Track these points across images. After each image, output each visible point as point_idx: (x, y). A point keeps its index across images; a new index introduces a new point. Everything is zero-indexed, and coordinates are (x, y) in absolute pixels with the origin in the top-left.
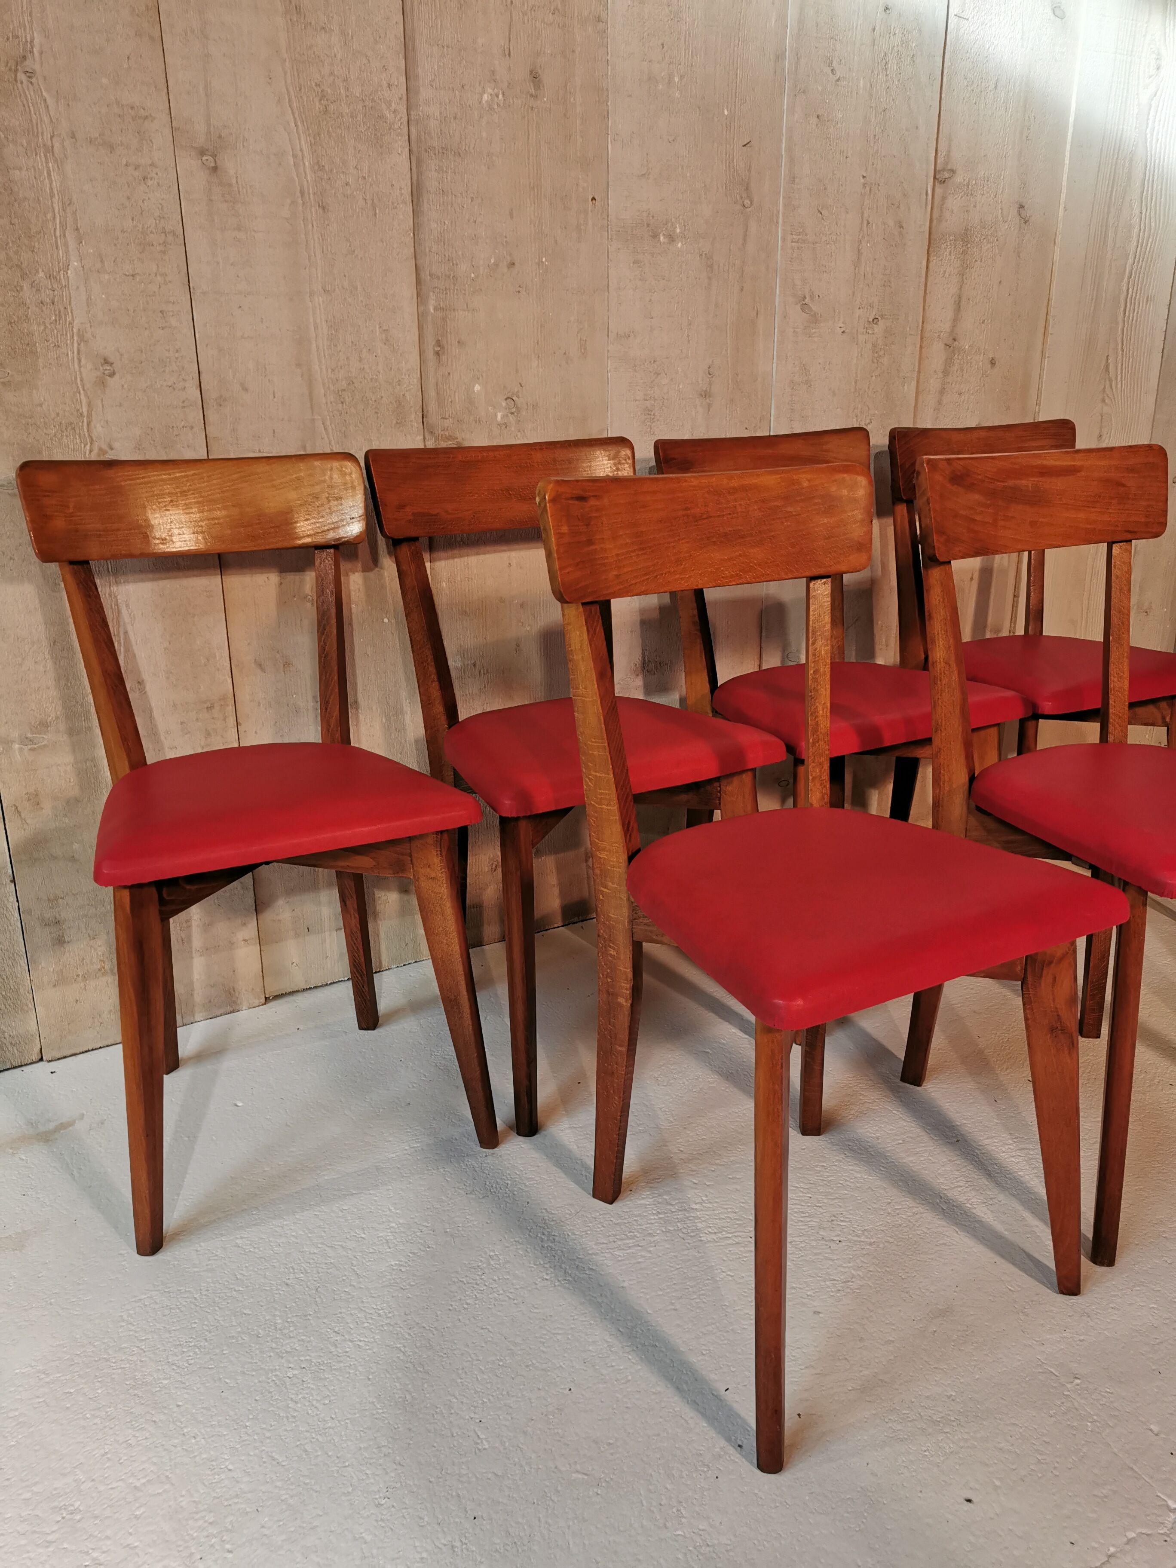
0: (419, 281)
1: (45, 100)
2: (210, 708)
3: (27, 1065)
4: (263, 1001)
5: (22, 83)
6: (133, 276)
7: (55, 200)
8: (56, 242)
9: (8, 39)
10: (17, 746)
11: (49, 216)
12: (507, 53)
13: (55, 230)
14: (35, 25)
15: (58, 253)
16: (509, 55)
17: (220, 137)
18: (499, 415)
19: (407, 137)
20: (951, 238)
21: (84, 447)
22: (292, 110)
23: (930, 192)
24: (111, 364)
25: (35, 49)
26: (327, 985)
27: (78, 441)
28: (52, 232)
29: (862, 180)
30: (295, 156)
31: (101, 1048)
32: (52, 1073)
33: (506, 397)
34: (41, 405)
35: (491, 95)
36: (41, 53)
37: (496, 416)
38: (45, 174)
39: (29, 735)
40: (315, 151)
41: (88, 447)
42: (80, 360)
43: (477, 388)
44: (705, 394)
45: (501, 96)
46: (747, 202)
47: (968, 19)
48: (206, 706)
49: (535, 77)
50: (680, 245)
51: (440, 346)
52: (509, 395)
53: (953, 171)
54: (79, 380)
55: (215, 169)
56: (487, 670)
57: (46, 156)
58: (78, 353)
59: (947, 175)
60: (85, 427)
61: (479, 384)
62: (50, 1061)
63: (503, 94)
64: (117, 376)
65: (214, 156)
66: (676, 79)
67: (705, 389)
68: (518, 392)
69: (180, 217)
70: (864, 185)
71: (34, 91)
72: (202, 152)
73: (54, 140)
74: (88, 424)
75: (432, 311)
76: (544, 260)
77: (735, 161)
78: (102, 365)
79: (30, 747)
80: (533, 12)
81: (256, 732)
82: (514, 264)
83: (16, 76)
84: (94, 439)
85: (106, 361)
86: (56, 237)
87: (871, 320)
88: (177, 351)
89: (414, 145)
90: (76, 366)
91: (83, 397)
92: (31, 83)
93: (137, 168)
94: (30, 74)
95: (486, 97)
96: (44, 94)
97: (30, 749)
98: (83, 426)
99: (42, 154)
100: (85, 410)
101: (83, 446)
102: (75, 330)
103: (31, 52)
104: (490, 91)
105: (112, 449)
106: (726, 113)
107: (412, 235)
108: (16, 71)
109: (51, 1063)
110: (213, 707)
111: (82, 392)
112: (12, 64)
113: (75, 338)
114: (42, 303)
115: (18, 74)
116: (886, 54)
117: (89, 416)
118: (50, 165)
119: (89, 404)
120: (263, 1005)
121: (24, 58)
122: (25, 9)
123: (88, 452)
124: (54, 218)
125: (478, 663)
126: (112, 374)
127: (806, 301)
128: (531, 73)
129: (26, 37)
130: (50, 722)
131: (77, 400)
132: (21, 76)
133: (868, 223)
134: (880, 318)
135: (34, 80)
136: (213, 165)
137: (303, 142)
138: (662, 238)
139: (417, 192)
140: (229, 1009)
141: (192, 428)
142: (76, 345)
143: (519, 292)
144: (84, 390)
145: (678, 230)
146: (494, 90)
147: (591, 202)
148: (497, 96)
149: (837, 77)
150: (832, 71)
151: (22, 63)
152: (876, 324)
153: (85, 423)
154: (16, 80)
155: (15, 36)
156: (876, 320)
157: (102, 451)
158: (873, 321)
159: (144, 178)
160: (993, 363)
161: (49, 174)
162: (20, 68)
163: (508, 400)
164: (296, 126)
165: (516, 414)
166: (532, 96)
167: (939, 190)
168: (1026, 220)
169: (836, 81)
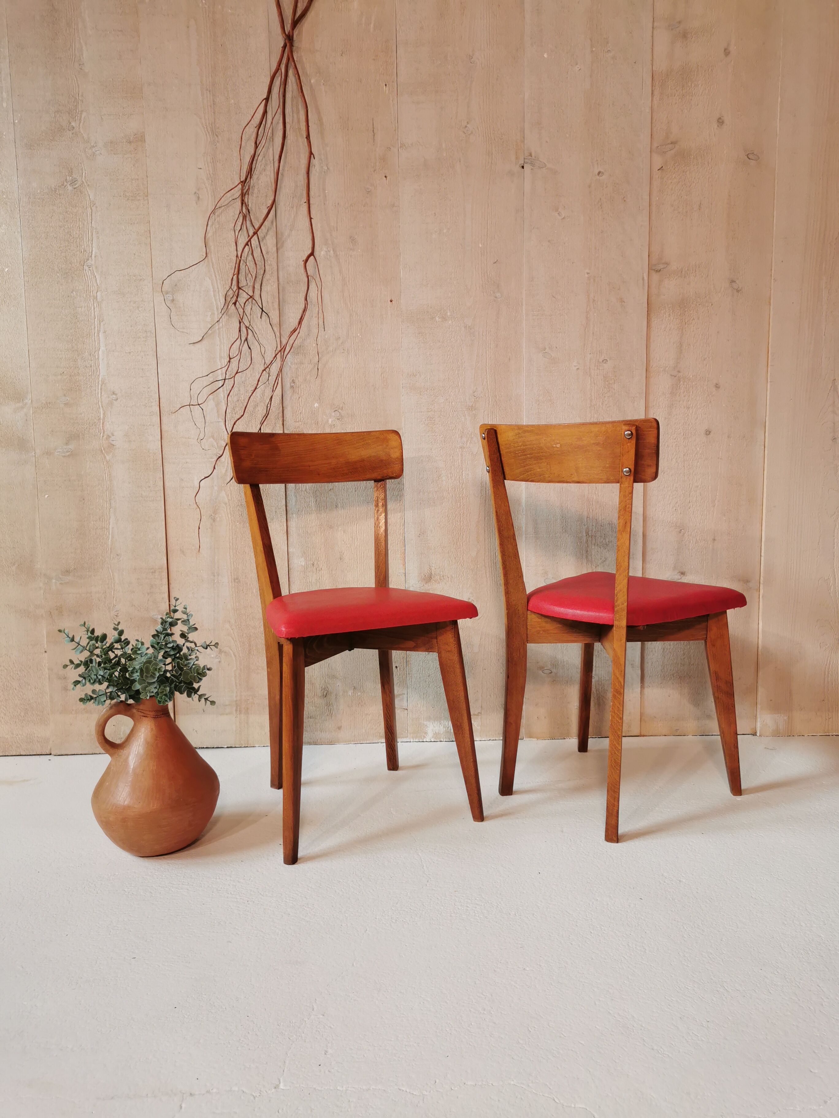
1: (95, 277)
2: (154, 572)
5: (86, 270)
6: (130, 353)
7: (96, 320)
8: (95, 339)
9: (81, 252)
10: (54, 581)
11: (93, 327)
12: (335, 229)
13: (95, 333)
14: (94, 245)
15: (95, 344)
16: (337, 230)
17: (176, 285)
18: (330, 421)
19: (277, 277)
20: (669, 306)
22: (214, 269)
23: (646, 278)
24: (116, 395)
26: (213, 748)
27: (97, 431)
28: (93, 334)
29: (587, 276)
30: (214, 291)
31: (81, 754)
33: (334, 410)
34: (81, 414)
35: (326, 251)
36: (95, 257)
37: (328, 421)
38: (93, 309)
39: (61, 576)
40: (225, 288)
41: (102, 434)
42: (101, 393)
43: (316, 405)
44: (472, 409)
45: (332, 252)
46: (498, 295)
47: (669, 171)
48: (152, 571)
49: (353, 240)
50: (450, 322)
51: (294, 383)
52: (337, 409)
53: (667, 264)
54: (100, 402)
55: (173, 300)
56: (321, 569)
57: (93, 301)
58: (101, 389)
59: (661, 266)
60: (101, 425)
61: (318, 403)
63: (333, 250)
64: (119, 400)
65: (173, 294)
67: (471, 405)
68: (342, 407)
69: (154, 324)
70: (589, 278)
71: (91, 273)
72: (167, 293)
73: (98, 293)
74: (103, 424)
75: (290, 365)
76: (359, 335)
77: (488, 271)
78: (112, 395)
79: (60, 582)
80: (351, 207)
81: (179, 589)
82: (339, 338)
83: (83, 267)
84: (105, 430)
85: (114, 393)
86: (95, 336)
87: (601, 360)
88: (149, 388)
89: (281, 280)
90: (99, 396)
91: (101, 410)
92: (90, 270)
93: (135, 302)
94: (90, 266)
95: (323, 253)
96: (95, 274)
97: (60, 583)
98: (100, 424)
99: (92, 300)
100: (102, 416)
101: (99, 434)
102: (100, 379)
103: (91, 256)
104: (325, 249)
105: (113, 436)
106: (480, 246)
107: (279, 326)
109: (55, 757)
110: (156, 572)
111: (101, 407)
112: (82, 263)
113: (100, 383)
114: (86, 367)
115: (84, 267)
117: (104, 418)
118: (95, 304)
119: (104, 414)
122: (90, 239)
123: (101, 437)
124: (95, 328)
125: (315, 563)
126: (116, 400)
127: (546, 350)
128: (351, 237)
129: (89, 250)
130: (71, 571)
131: (98, 412)
133: (594, 300)
134: (608, 360)
135: (91, 269)
136: (172, 298)
137: (219, 284)
138: (437, 319)
141: (153, 426)
142: (100, 385)
143: (343, 352)
144: (102, 407)
145: (449, 314)
146: (327, 249)
147: (390, 302)
148: (329, 251)
149: (563, 217)
150: (558, 213)
151: (86, 261)
152: (605, 363)
153: (101, 423)
154: (83, 269)
155: (85, 251)
156: (605, 361)
157: (109, 437)
158: (603, 361)
159: (138, 307)
160: (717, 386)
161: (94, 309)
162: (85, 264)
163: (336, 412)
164: (216, 277)
165: (340, 420)
166: (351, 249)
167: (655, 277)
168: (739, 289)
169: (562, 219)
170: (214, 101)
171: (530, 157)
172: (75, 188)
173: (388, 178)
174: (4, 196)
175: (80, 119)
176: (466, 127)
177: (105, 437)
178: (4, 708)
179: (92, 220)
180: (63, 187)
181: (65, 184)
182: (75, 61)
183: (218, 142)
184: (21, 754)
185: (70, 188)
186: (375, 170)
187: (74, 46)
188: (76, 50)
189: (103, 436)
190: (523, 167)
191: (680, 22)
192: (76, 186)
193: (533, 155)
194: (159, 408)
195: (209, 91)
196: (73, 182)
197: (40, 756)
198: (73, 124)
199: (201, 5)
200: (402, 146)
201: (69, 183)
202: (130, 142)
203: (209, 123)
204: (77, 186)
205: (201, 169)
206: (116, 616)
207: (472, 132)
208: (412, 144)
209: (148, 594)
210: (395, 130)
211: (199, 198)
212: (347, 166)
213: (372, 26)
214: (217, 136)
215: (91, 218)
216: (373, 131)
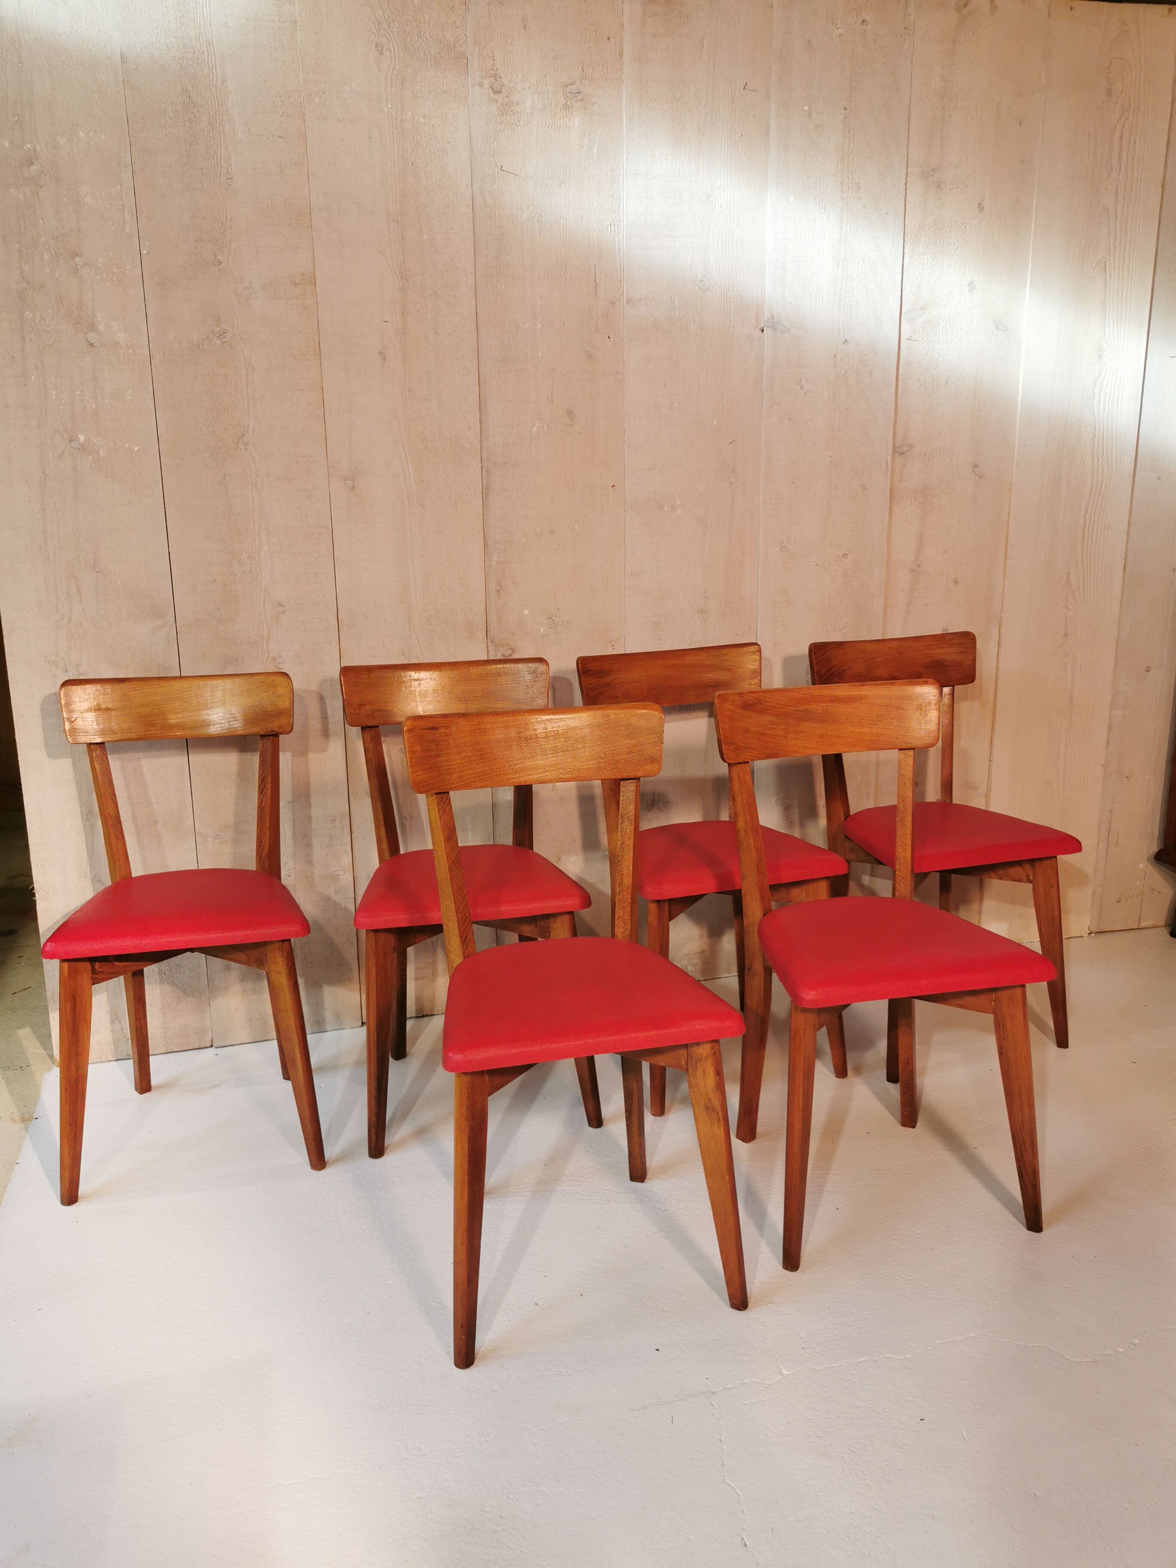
0: (486, 546)
1: (253, 457)
2: (333, 821)
3: (203, 1048)
4: (360, 1024)
5: (241, 449)
6: (299, 553)
8: (255, 536)
9: (235, 426)
10: (210, 839)
11: (251, 522)
12: (550, 400)
13: (254, 530)
14: (251, 417)
15: (255, 543)
16: (552, 402)
17: (357, 469)
18: (542, 630)
19: (480, 458)
20: (912, 493)
21: (264, 656)
22: (403, 448)
23: (890, 463)
24: (283, 606)
25: (249, 430)
27: (260, 653)
29: (829, 459)
30: (405, 476)
31: (249, 1043)
32: (216, 1055)
33: (547, 617)
34: (239, 632)
35: (539, 427)
36: (253, 432)
37: (540, 630)
38: (251, 499)
39: (219, 833)
40: (418, 472)
41: (266, 656)
42: (264, 604)
43: (526, 612)
44: (702, 611)
45: (545, 427)
46: (734, 480)
47: (918, 341)
48: (331, 819)
49: (570, 413)
50: (680, 512)
51: (500, 586)
52: (550, 616)
53: (910, 446)
54: (263, 616)
55: (353, 488)
57: (252, 489)
58: (264, 601)
59: (905, 449)
60: (265, 644)
61: (528, 610)
62: (217, 1048)
63: (547, 426)
64: (286, 613)
65: (353, 480)
66: (676, 405)
67: (701, 608)
68: (556, 613)
69: (330, 517)
70: (831, 462)
71: (248, 453)
72: (346, 478)
73: (257, 479)
74: (267, 642)
75: (495, 564)
76: (576, 527)
77: (723, 453)
78: (278, 607)
79: (218, 840)
80: (569, 374)
81: (363, 838)
82: (554, 531)
83: (238, 446)
84: (270, 651)
85: (280, 605)
87: (841, 555)
88: (324, 597)
89: (484, 463)
90: (262, 608)
91: (265, 626)
92: (246, 449)
93: (305, 490)
94: (246, 444)
95: (535, 429)
96: (254, 454)
97: (218, 842)
98: (263, 643)
99: (250, 488)
100: (265, 634)
101: (262, 655)
102: (262, 587)
103: (248, 432)
104: (538, 425)
105: (280, 657)
106: (715, 423)
107: (482, 518)
108: (238, 443)
109: (218, 1049)
110: (335, 820)
111: (264, 623)
112: (236, 439)
113: (262, 591)
114: (244, 572)
116: (846, 372)
117: (268, 636)
118: (254, 493)
119: (268, 631)
120: (360, 1027)
121: (243, 435)
123: (265, 660)
124: (254, 523)
126: (283, 613)
127: (784, 544)
128: (568, 411)
129: (245, 424)
130: (231, 825)
131: (261, 628)
132: (241, 446)
133: (836, 488)
134: (848, 554)
135: (248, 447)
136: (352, 485)
137: (410, 467)
138: (666, 508)
139: (486, 492)
140: (336, 1027)
141: (330, 643)
142: (262, 596)
143: (558, 549)
144: (266, 622)
145: (678, 502)
146: (541, 424)
147: (611, 488)
148: (543, 427)
149: (805, 391)
150: (801, 387)
151: (242, 438)
152: (845, 558)
153: (265, 641)
154: (238, 448)
155: (239, 424)
156: (845, 555)
157: (274, 659)
158: (843, 556)
159: (310, 496)
160: (956, 582)
161: (253, 498)
162: (240, 441)
163: (549, 619)
164: (406, 458)
165: (554, 628)
166: (568, 425)
167: (899, 460)
168: (981, 475)
169: (805, 393)
170: (402, 235)
171: (772, 320)
172: (224, 342)
173: (611, 339)
174: (131, 352)
175: (229, 251)
176: (702, 280)
177: (270, 659)
178: (151, 998)
179: (247, 384)
180: (208, 340)
181: (211, 336)
182: (220, 173)
183: (408, 288)
184: (174, 1050)
185: (218, 342)
186: (597, 330)
187: (219, 153)
188: (223, 158)
189: (268, 658)
190: (763, 330)
191: (934, 170)
192: (225, 340)
193: (776, 317)
194: (337, 622)
195: (397, 222)
196: (222, 334)
197: (198, 1050)
198: (219, 257)
199: (386, 110)
200: (629, 301)
201: (217, 336)
202: (296, 284)
203: (397, 264)
204: (227, 339)
205: (387, 322)
206: (289, 876)
207: (709, 288)
208: (640, 300)
209: (327, 847)
210: (621, 281)
211: (384, 358)
212: (564, 323)
213: (595, 150)
214: (407, 281)
215: (246, 382)
216: (595, 280)
